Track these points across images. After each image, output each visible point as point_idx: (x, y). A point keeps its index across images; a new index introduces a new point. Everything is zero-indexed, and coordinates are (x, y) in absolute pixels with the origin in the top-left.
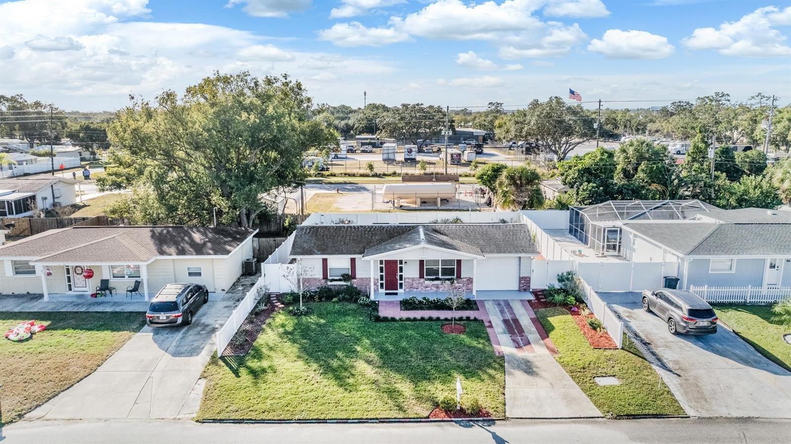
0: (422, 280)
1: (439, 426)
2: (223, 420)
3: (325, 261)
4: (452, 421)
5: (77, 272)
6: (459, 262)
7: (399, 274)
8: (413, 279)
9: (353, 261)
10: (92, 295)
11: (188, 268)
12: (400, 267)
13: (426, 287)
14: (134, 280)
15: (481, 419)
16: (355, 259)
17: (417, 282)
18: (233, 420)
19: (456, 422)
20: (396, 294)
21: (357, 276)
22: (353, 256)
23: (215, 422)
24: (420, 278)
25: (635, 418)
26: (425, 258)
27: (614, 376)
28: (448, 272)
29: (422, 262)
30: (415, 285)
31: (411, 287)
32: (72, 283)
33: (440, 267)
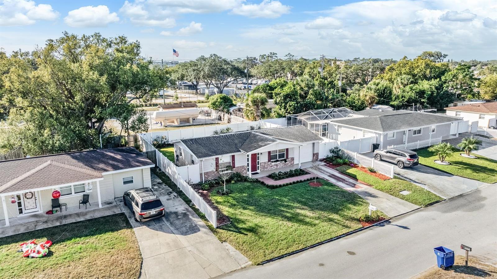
0: (270, 163)
1: (372, 229)
2: (272, 259)
3: (217, 159)
4: (373, 226)
5: (27, 197)
6: (287, 150)
7: (257, 161)
8: (265, 163)
9: (233, 157)
10: (48, 213)
11: (123, 179)
12: (258, 157)
13: (271, 167)
14: (82, 194)
15: (383, 221)
16: (234, 155)
17: (267, 164)
18: (277, 257)
19: (376, 225)
20: (257, 173)
21: (236, 166)
22: (233, 154)
23: (269, 262)
24: (268, 161)
25: (432, 205)
26: (271, 150)
27: (405, 190)
28: (281, 156)
29: (269, 153)
30: (266, 166)
31: (264, 168)
32: (23, 207)
33: (278, 154)
